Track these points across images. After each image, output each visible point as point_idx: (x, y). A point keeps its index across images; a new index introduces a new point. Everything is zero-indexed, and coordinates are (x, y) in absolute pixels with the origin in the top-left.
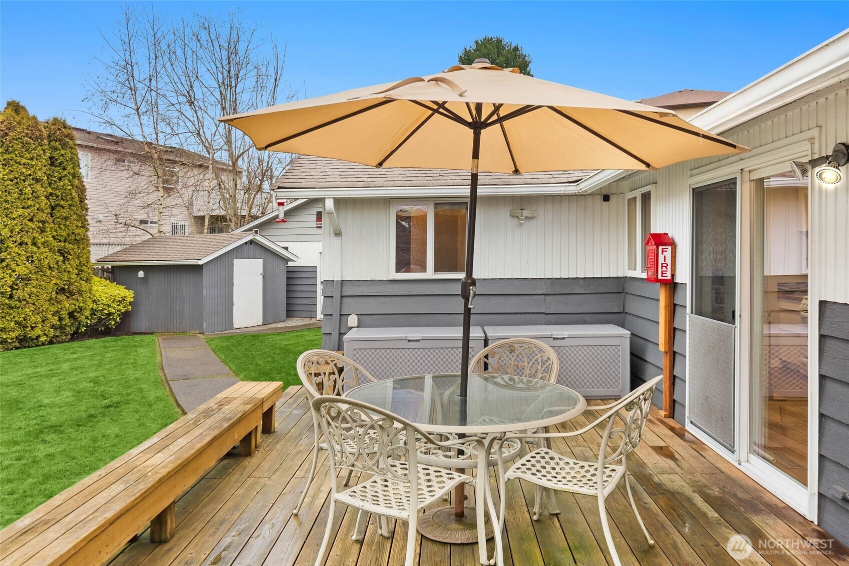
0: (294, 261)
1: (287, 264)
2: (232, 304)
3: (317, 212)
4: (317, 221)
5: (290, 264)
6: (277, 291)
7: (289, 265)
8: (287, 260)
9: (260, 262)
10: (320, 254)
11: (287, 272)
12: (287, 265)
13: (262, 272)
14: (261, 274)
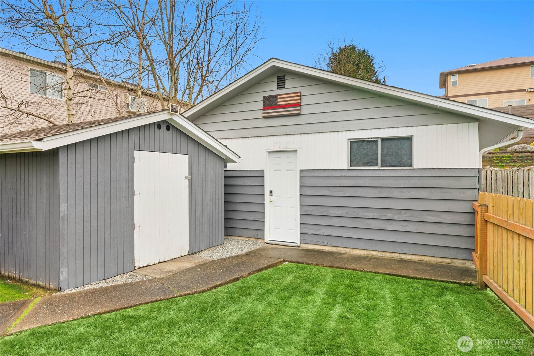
0: (234, 162)
1: (226, 167)
2: (132, 227)
3: (264, 97)
4: (264, 109)
5: (230, 166)
6: (211, 204)
7: (228, 169)
8: (225, 161)
9: (185, 159)
10: (267, 153)
11: (225, 177)
12: (225, 169)
13: (187, 175)
14: (186, 178)
